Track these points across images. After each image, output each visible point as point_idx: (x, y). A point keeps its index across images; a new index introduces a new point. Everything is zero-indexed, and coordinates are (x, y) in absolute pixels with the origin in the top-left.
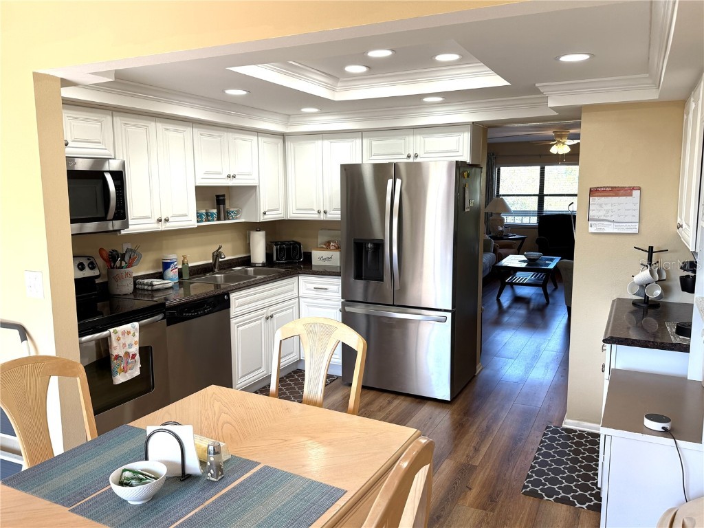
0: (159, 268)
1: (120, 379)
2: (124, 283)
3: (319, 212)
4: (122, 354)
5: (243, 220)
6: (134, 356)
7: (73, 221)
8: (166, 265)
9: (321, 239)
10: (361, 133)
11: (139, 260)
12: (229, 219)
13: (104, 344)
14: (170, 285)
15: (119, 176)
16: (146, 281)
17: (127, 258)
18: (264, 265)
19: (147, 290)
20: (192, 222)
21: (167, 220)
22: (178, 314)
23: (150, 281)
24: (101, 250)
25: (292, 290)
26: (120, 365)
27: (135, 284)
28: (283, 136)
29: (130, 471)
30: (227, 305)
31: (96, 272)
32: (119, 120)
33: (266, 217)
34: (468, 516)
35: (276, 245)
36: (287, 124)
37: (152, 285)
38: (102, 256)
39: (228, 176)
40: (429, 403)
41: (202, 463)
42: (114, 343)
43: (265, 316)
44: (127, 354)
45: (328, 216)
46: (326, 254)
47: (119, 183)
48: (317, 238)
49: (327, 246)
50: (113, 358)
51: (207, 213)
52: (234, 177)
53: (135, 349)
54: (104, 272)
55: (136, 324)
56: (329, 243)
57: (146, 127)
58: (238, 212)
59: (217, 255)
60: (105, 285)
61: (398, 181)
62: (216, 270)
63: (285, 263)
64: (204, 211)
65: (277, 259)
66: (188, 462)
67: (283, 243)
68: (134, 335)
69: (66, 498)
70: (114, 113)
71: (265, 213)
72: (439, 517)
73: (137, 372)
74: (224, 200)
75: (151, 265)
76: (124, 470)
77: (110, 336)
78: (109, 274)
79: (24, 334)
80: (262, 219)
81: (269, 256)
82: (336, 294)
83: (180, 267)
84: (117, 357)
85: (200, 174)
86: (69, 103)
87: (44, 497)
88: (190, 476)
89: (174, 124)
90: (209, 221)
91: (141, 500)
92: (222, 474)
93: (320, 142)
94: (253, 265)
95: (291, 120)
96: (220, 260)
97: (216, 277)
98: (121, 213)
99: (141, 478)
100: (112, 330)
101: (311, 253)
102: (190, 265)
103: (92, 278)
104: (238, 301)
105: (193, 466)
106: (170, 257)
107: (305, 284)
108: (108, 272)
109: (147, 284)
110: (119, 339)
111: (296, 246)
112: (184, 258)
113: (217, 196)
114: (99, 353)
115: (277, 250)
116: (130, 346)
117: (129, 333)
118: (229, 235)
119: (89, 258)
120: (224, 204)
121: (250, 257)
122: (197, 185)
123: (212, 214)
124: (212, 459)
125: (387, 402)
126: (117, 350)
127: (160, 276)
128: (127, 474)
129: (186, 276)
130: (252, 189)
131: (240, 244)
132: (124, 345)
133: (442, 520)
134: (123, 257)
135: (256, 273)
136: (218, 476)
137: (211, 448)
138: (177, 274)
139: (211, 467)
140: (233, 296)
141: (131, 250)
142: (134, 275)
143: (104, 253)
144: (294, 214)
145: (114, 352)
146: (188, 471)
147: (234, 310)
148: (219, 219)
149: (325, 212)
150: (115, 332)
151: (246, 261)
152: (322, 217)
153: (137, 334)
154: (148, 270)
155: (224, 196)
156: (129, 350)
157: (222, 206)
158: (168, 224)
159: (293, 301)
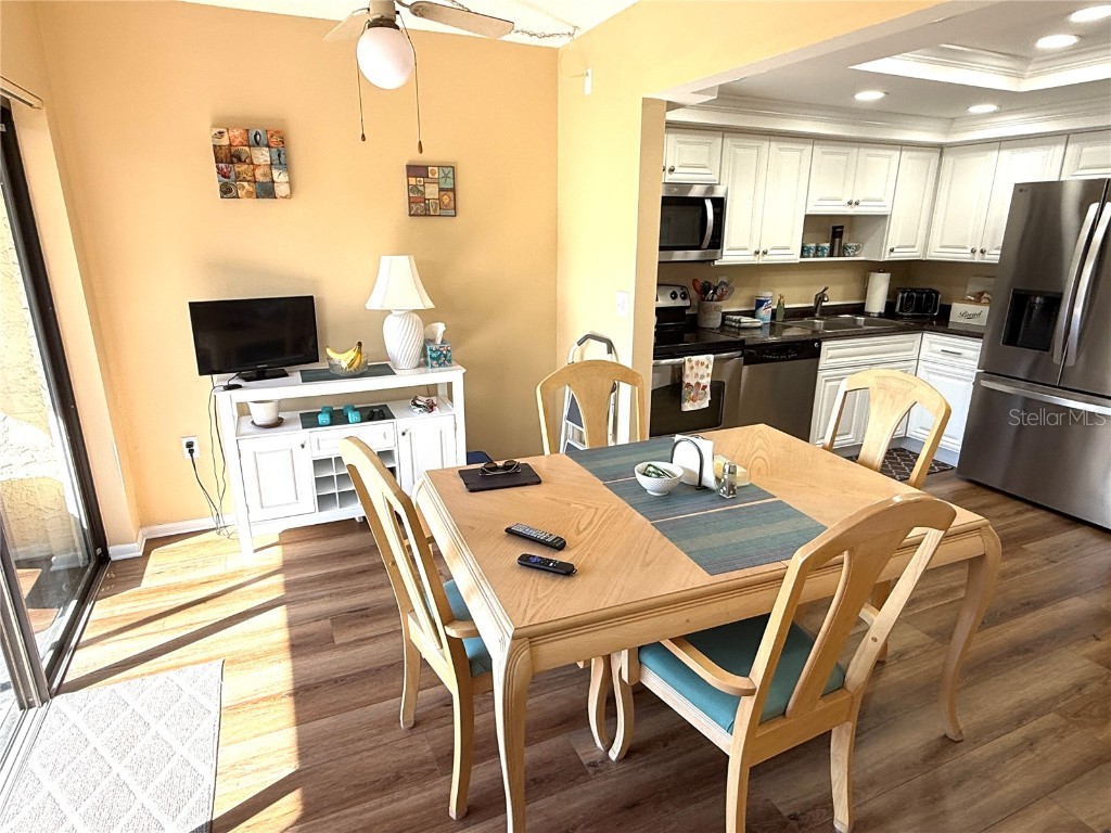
0: (752, 305)
1: (688, 407)
2: (712, 317)
3: (973, 251)
4: (693, 383)
5: (862, 258)
6: (705, 387)
7: (661, 249)
8: (760, 304)
9: (973, 288)
10: (1066, 137)
11: (730, 295)
12: (844, 256)
13: (678, 372)
14: (759, 325)
15: (719, 204)
16: (735, 317)
17: (719, 292)
18: (880, 315)
19: (734, 327)
20: (794, 256)
21: (765, 253)
22: (756, 354)
23: (738, 318)
24: (695, 280)
25: (911, 350)
26: (690, 393)
27: (724, 319)
28: (941, 148)
29: (654, 467)
30: (816, 354)
31: (687, 303)
32: (729, 142)
33: (892, 254)
34: (1077, 665)
35: (903, 293)
36: (947, 133)
37: (739, 322)
38: (695, 288)
39: (850, 203)
40: (1086, 528)
41: (718, 479)
42: (687, 371)
44: (698, 384)
45: (987, 256)
46: (972, 308)
47: (718, 210)
48: (966, 287)
49: (978, 299)
50: (684, 385)
51: (817, 249)
52: (857, 204)
53: (707, 381)
54: (695, 303)
55: (711, 357)
56: (981, 294)
57: (758, 148)
58: (857, 248)
59: (820, 298)
60: (694, 317)
61: (1108, 208)
62: (817, 315)
63: (912, 316)
64: (813, 245)
65: (901, 310)
66: (705, 475)
67: (914, 290)
68: (707, 367)
69: (604, 476)
70: (724, 134)
71: (892, 250)
72: (1027, 651)
73: (706, 405)
74: (842, 232)
75: (744, 301)
76: (649, 465)
77: (684, 363)
78: (700, 306)
79: (611, 348)
80: (887, 257)
81: (890, 306)
82: (972, 362)
83: (775, 307)
84: (689, 385)
85: (813, 200)
86: (672, 126)
87: (591, 471)
88: (705, 488)
89: (790, 142)
90: (818, 256)
91: (658, 492)
92: (734, 493)
93: (995, 153)
94: (868, 314)
95: (956, 125)
96: (824, 304)
97: (814, 323)
98: (717, 242)
99: (660, 474)
100: (687, 358)
101: (950, 306)
102: (786, 306)
103: (683, 309)
104: (831, 352)
105: (709, 479)
106: (766, 294)
107: (932, 343)
108: (699, 303)
109: (735, 321)
110: (692, 368)
111: (932, 295)
112: (782, 297)
113: (834, 228)
114: (673, 378)
115: (902, 298)
116: (702, 377)
117: (703, 364)
118: (842, 275)
119: (682, 287)
120: (841, 237)
121: (863, 304)
122: (808, 213)
123: (823, 248)
124: (726, 477)
125: (1015, 511)
126: (689, 379)
127: (752, 314)
128: (651, 469)
129: (779, 318)
130: (880, 220)
131: (855, 287)
132: (697, 375)
133: (1030, 654)
134: (716, 289)
135: (866, 323)
136: (729, 494)
137: (727, 467)
138: (770, 314)
139: (724, 484)
140: (825, 345)
141: (725, 283)
142: (724, 310)
143: (698, 285)
144: (935, 253)
145: (686, 380)
146: (704, 483)
147: (823, 362)
148: (831, 255)
149: (982, 252)
150: (690, 361)
151: (859, 309)
152: (977, 258)
153: (711, 367)
154: (741, 306)
155: (842, 227)
156: (700, 381)
157: (837, 240)
158: (766, 257)
159: (907, 364)
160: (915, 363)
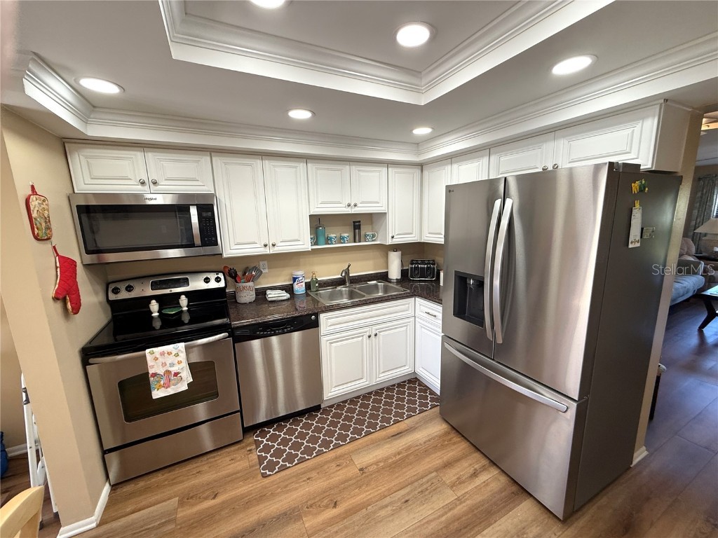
1: (160, 393)
4: (161, 371)
5: (379, 243)
6: (178, 373)
8: (294, 280)
10: (489, 150)
20: (305, 245)
21: (274, 245)
24: (225, 268)
25: (407, 311)
26: (158, 382)
28: (421, 166)
30: (316, 324)
32: (218, 160)
33: (394, 240)
35: (411, 264)
39: (349, 205)
42: (151, 363)
43: (368, 334)
44: (168, 372)
47: (209, 214)
50: (150, 375)
52: (355, 206)
53: (179, 368)
55: (182, 345)
57: (251, 165)
58: (374, 235)
61: (509, 202)
62: (348, 284)
68: (177, 355)
70: (212, 154)
71: (393, 237)
73: (185, 387)
74: (359, 225)
77: (145, 356)
80: (390, 242)
84: (155, 375)
85: (315, 204)
89: (282, 160)
93: (449, 166)
94: (390, 280)
98: (213, 240)
100: (147, 351)
103: (218, 289)
104: (331, 321)
106: (299, 273)
110: (156, 359)
112: (313, 274)
113: (354, 223)
116: (173, 364)
117: (169, 353)
119: (218, 273)
122: (312, 213)
123: (345, 238)
126: (155, 369)
129: (313, 288)
130: (382, 216)
132: (164, 364)
138: (303, 287)
140: (324, 316)
143: (227, 270)
144: (427, 238)
145: (151, 371)
147: (326, 329)
150: (152, 353)
153: (182, 354)
155: (360, 222)
156: (170, 369)
157: (357, 231)
158: (276, 248)
159: (407, 320)
160: (413, 319)
